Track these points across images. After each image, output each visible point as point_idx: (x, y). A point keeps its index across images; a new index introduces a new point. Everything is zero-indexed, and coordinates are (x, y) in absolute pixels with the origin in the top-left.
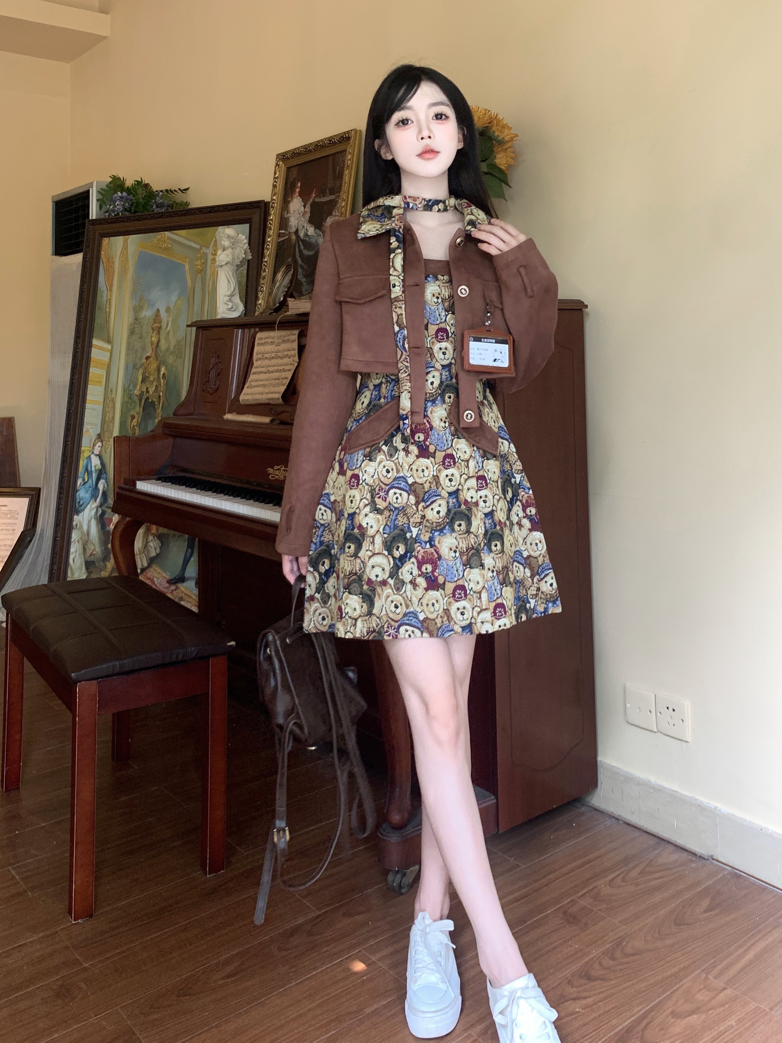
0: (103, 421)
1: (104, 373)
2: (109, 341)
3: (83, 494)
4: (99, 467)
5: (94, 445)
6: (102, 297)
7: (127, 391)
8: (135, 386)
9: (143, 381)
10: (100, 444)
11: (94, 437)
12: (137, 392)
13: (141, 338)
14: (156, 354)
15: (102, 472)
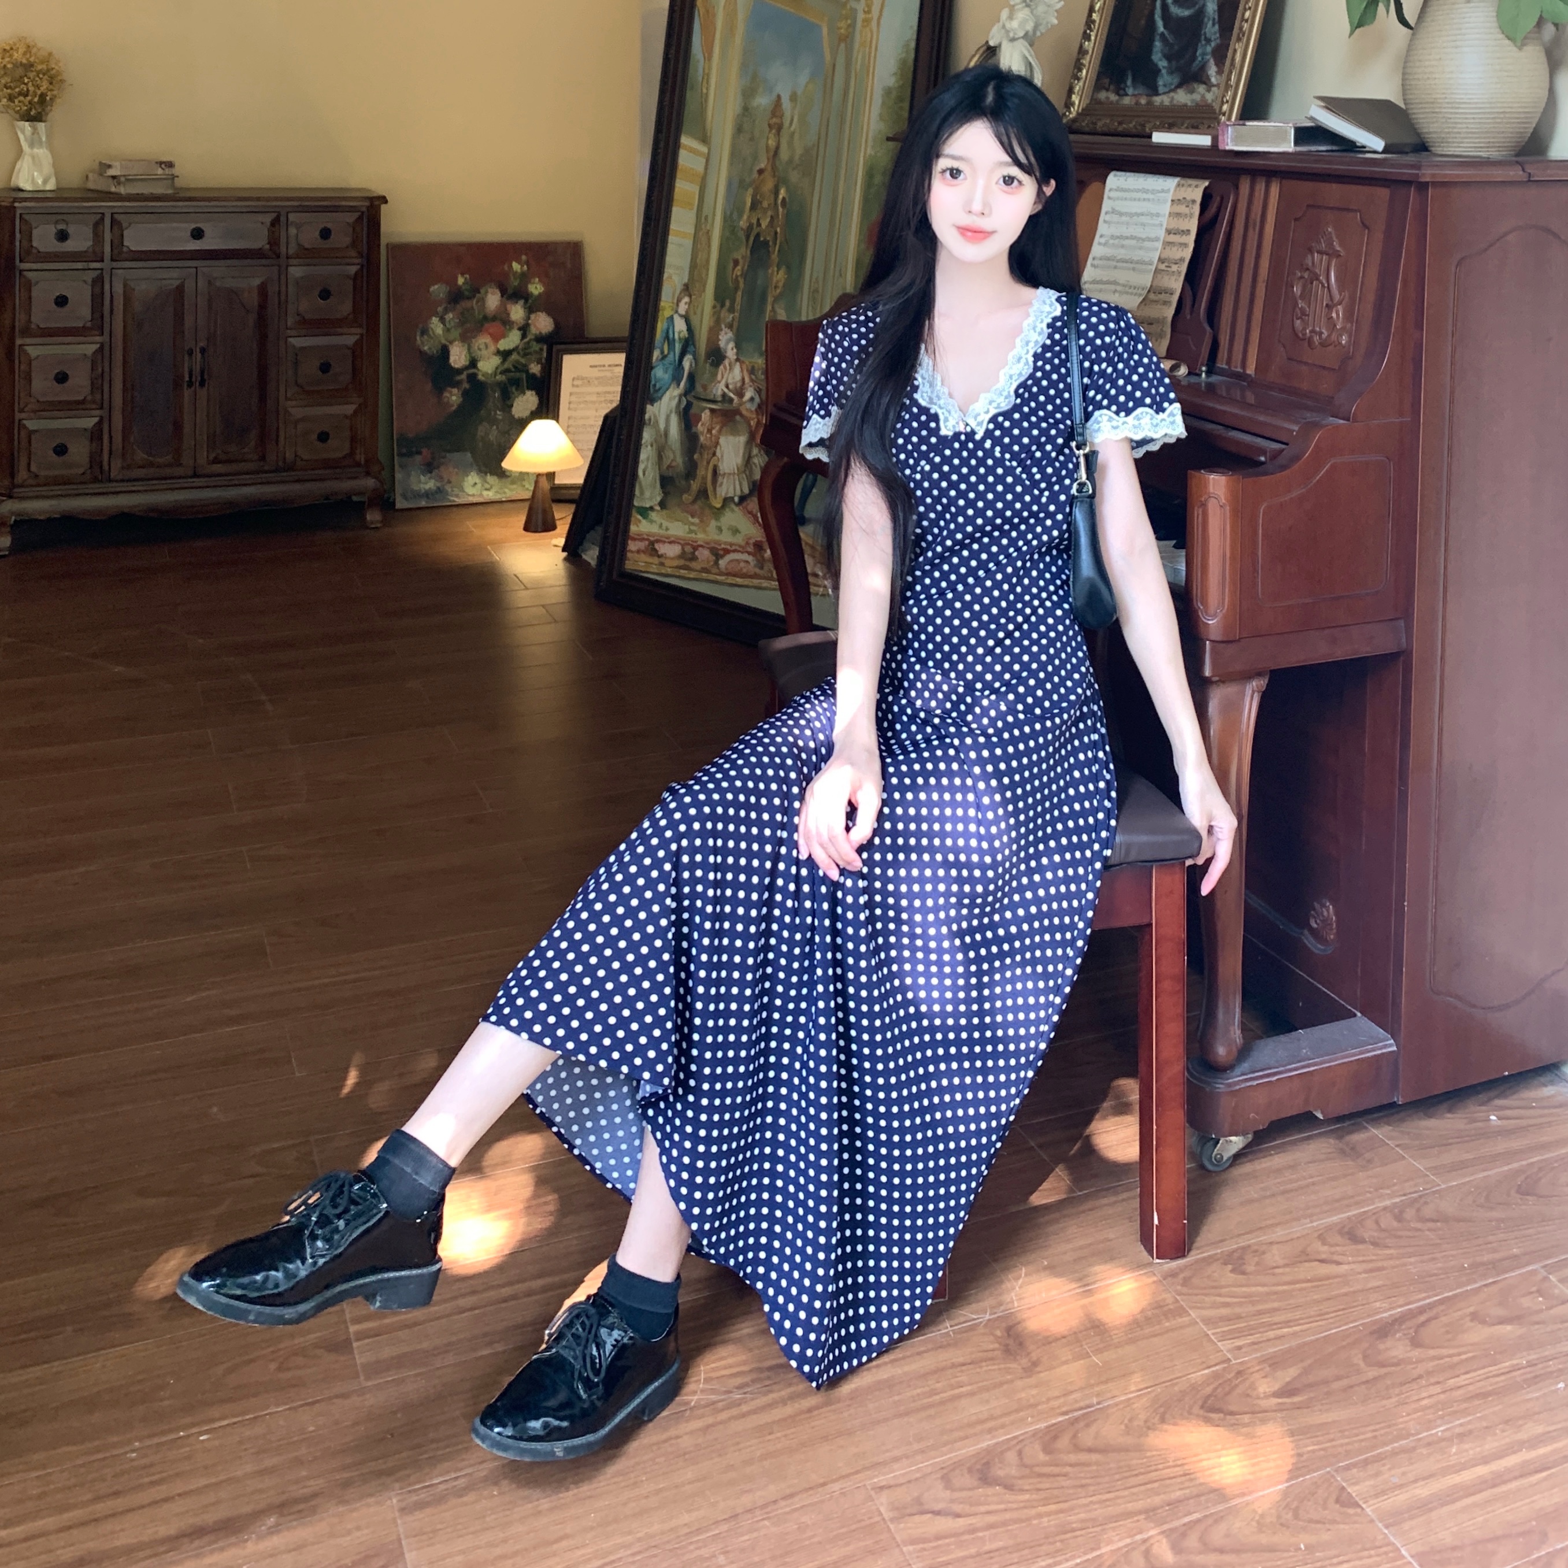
0: (693, 266)
1: (696, 189)
2: (705, 140)
3: (660, 373)
4: (685, 334)
5: (679, 301)
6: (697, 69)
7: (729, 221)
8: (740, 216)
9: (754, 206)
10: (686, 299)
11: (679, 288)
12: (743, 223)
13: (752, 139)
14: (774, 168)
15: (688, 343)
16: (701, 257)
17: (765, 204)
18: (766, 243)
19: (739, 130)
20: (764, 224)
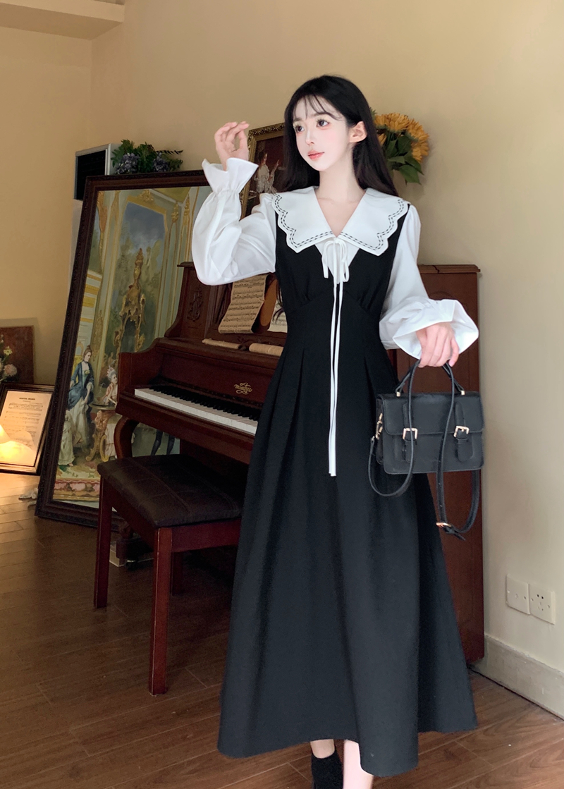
0: (93, 335)
1: (96, 297)
2: (100, 272)
3: (73, 393)
4: (88, 372)
5: (85, 354)
6: (96, 237)
7: (113, 313)
8: (120, 309)
9: (127, 304)
10: (89, 353)
11: (85, 348)
12: (121, 313)
13: (126, 271)
14: (138, 284)
15: (90, 377)
16: (98, 331)
17: (133, 303)
18: (133, 322)
19: (119, 266)
20: (133, 312)
